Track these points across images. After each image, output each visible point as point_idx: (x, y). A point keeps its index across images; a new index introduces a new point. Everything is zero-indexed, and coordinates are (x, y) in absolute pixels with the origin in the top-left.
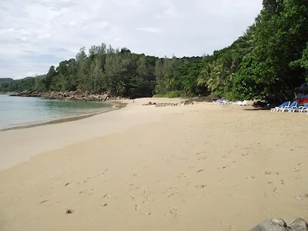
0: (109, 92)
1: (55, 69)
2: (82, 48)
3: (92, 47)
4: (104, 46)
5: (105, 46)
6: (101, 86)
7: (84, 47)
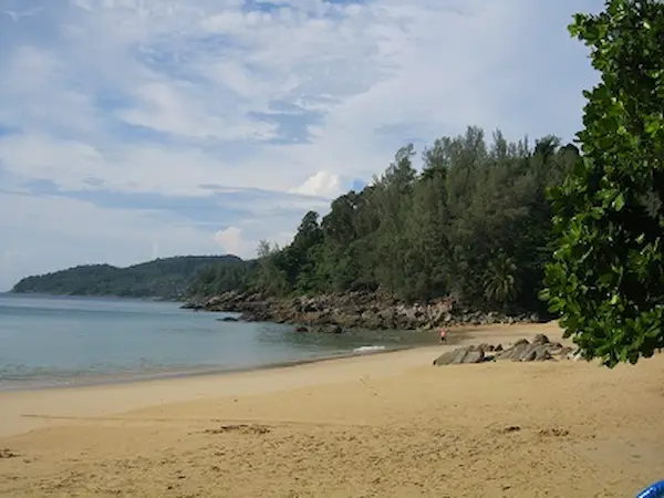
0: (456, 295)
1: (319, 221)
2: (402, 150)
3: (437, 143)
4: (475, 136)
5: (480, 135)
6: (429, 272)
7: (411, 146)
